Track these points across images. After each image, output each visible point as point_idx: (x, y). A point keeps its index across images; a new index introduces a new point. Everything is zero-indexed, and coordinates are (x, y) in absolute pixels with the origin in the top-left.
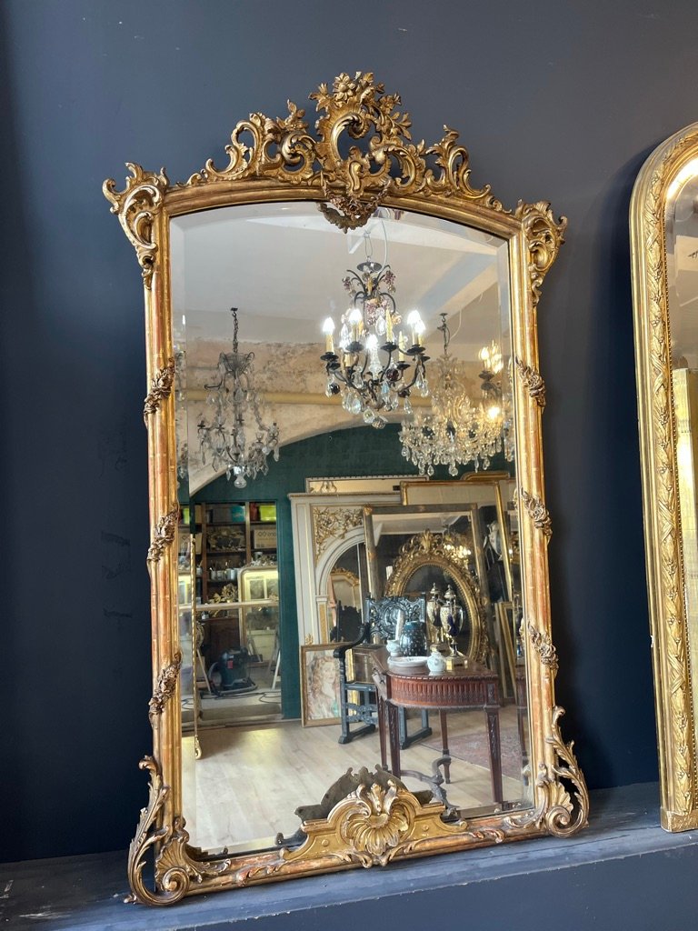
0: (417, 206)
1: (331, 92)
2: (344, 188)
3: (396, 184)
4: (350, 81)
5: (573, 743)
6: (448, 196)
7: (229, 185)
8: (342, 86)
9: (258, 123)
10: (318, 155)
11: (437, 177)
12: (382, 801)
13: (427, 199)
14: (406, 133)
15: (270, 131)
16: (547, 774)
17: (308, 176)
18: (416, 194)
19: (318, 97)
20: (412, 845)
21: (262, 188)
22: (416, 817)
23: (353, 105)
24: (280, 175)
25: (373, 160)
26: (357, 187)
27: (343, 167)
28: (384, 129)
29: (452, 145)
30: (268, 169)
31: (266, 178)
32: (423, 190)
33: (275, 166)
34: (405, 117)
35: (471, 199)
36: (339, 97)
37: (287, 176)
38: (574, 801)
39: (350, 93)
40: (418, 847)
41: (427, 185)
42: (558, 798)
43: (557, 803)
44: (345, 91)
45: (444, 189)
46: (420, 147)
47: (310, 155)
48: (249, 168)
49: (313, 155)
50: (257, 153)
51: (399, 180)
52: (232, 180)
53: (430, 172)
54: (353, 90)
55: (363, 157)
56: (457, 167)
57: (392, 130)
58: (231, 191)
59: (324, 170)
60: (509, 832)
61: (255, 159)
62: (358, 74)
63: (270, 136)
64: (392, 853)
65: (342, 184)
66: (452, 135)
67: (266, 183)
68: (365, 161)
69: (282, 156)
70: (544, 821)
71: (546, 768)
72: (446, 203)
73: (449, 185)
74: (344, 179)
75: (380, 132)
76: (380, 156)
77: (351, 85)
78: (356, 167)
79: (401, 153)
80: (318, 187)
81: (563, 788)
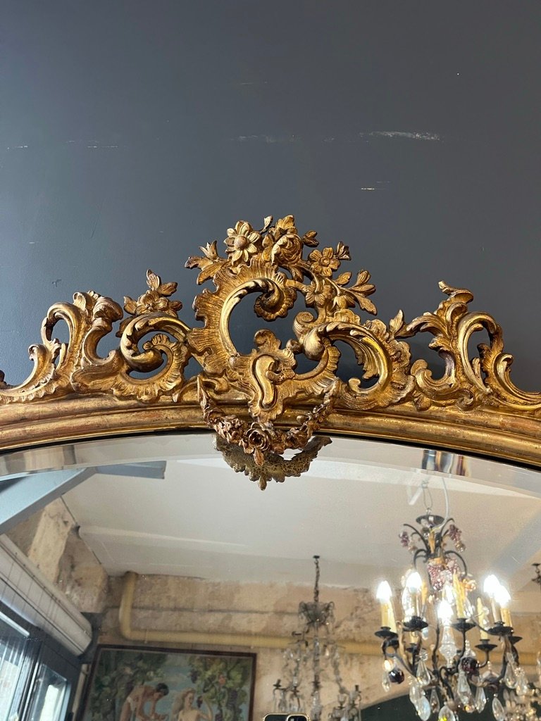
0: (403, 431)
1: (222, 253)
2: (244, 404)
3: (349, 390)
4: (250, 231)
6: (468, 408)
7: (21, 410)
8: (238, 240)
9: (81, 304)
10: (192, 350)
11: (437, 372)
13: (421, 415)
14: (366, 303)
15: (99, 314)
17: (170, 387)
18: (396, 408)
19: (200, 263)
21: (87, 412)
23: (261, 267)
24: (118, 387)
25: (299, 351)
26: (269, 399)
27: (240, 366)
28: (320, 299)
29: (461, 312)
30: (94, 377)
31: (95, 394)
32: (409, 398)
33: (110, 372)
34: (361, 277)
35: (524, 411)
36: (235, 257)
37: (130, 388)
39: (252, 249)
41: (416, 387)
44: (244, 246)
45: (454, 395)
46: (395, 324)
47: (179, 351)
48: (56, 377)
49: (184, 350)
50: (72, 352)
51: (354, 383)
52: (27, 401)
53: (421, 364)
54: (258, 243)
55: (282, 347)
56: (478, 351)
57: (336, 300)
58: (23, 420)
59: (204, 374)
61: (68, 360)
62: (267, 220)
63: (98, 322)
65: (241, 397)
66: (457, 295)
67: (91, 403)
68: (287, 354)
69: (119, 353)
72: (465, 422)
73: (466, 386)
74: (245, 387)
75: (313, 306)
76: (311, 342)
77: (253, 237)
78: (264, 364)
79: (352, 333)
80: (194, 405)
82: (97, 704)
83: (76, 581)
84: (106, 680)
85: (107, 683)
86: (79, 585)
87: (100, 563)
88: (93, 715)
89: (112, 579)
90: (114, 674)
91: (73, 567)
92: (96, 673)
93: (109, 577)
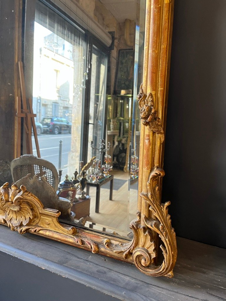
5: (167, 204)
12: (14, 195)
16: (140, 221)
20: (38, 229)
22: (40, 213)
38: (158, 251)
40: (41, 232)
42: (145, 243)
43: (143, 246)
60: (102, 249)
64: (24, 229)
70: (130, 254)
71: (140, 216)
81: (149, 237)
82: (122, 69)
83: (106, 26)
84: (124, 61)
85: (124, 62)
86: (108, 27)
87: (114, 16)
88: (121, 72)
89: (120, 24)
90: (126, 59)
91: (103, 19)
92: (120, 59)
93: (119, 23)
